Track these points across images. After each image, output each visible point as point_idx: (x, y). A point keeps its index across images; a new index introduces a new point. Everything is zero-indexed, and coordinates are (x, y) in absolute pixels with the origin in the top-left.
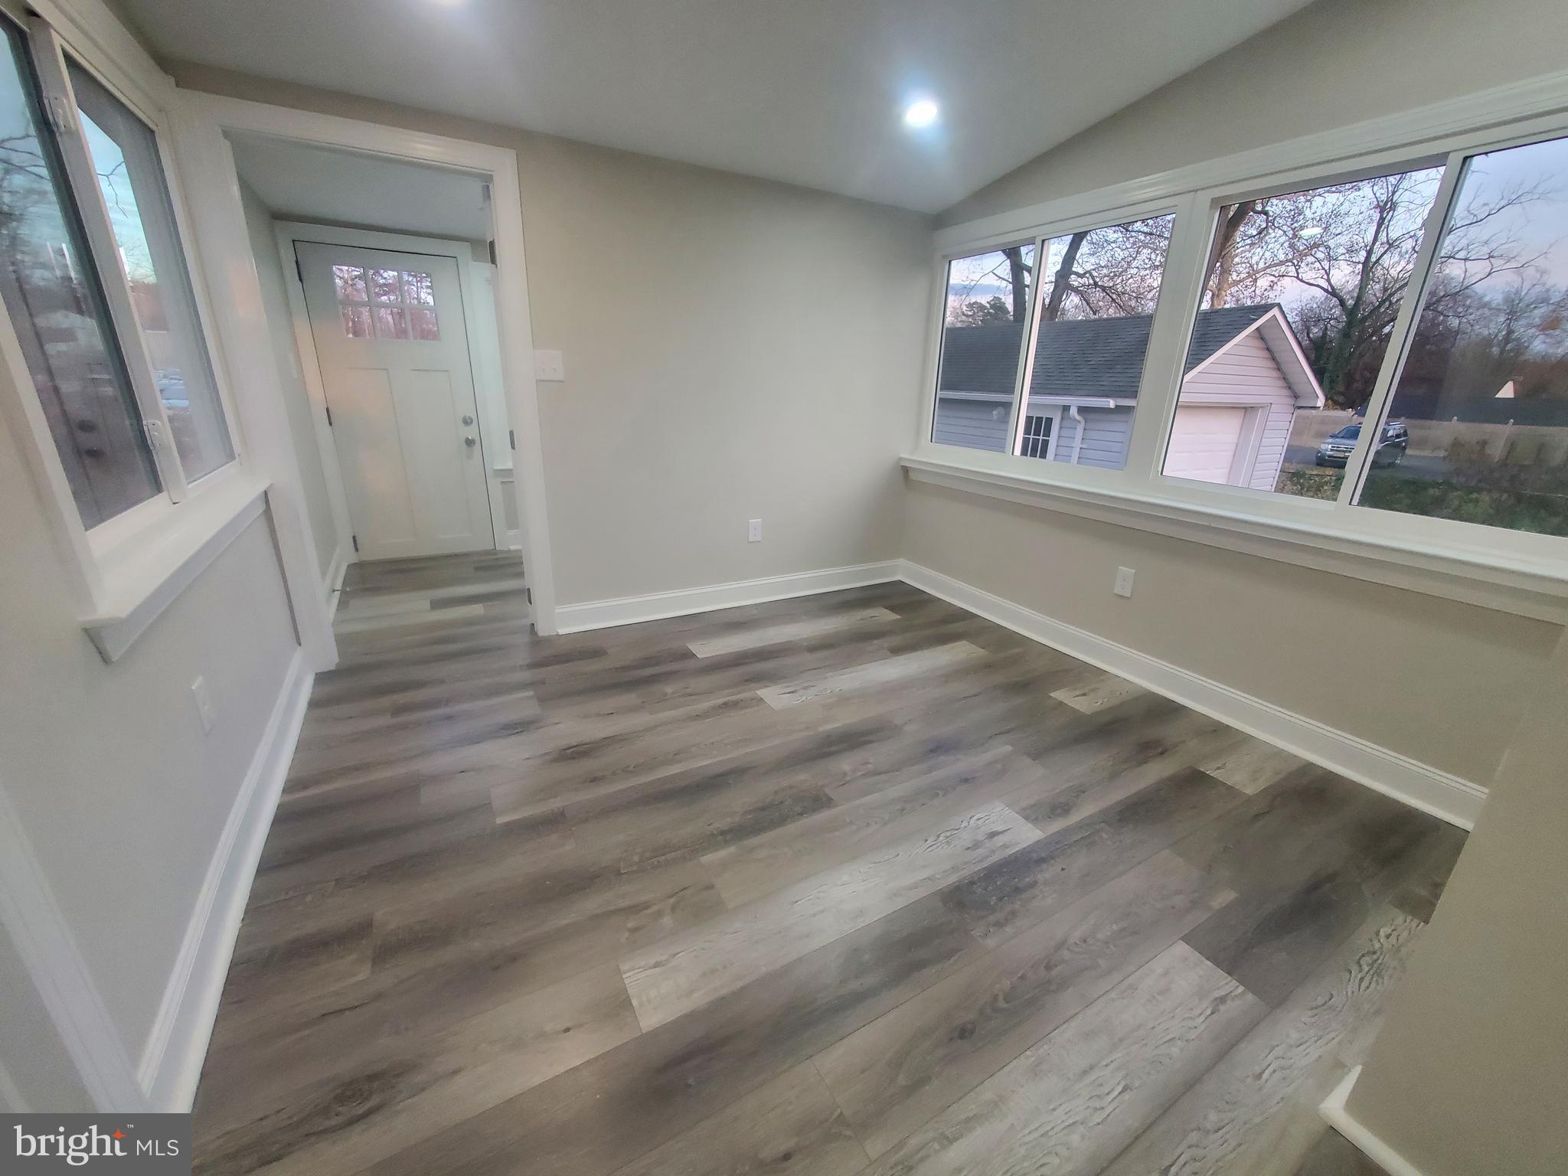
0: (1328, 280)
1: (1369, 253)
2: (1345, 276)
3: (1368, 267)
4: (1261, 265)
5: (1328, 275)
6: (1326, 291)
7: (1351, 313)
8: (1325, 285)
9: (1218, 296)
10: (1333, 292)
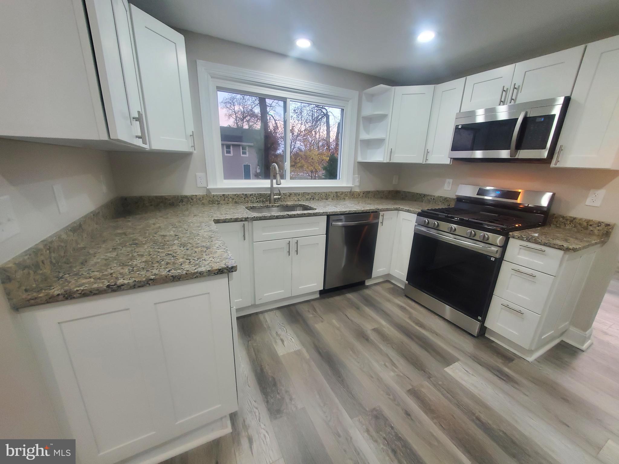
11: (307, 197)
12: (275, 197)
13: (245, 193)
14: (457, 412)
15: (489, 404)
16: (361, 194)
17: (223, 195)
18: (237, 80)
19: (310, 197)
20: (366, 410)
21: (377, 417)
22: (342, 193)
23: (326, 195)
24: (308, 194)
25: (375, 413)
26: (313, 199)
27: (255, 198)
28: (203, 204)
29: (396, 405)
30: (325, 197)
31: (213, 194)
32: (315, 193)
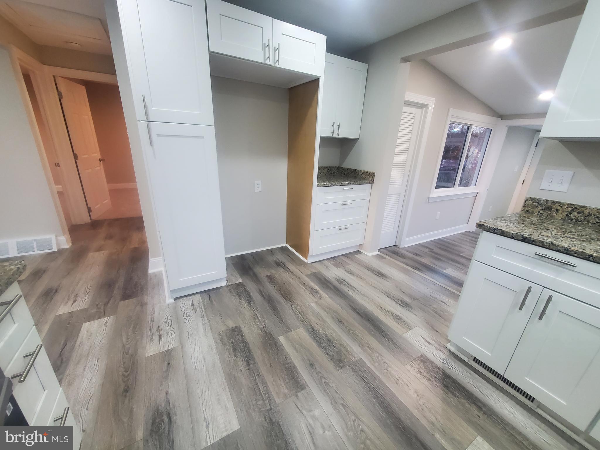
14: (263, 370)
15: (224, 380)
20: (349, 366)
21: (340, 361)
25: (341, 364)
29: (321, 373)
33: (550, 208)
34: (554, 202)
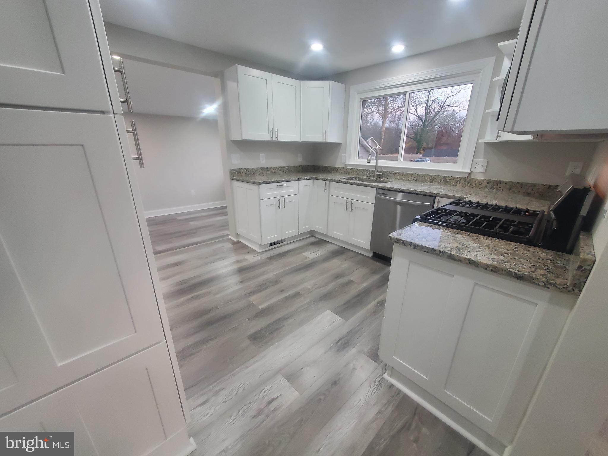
0: (417, 113)
1: (427, 105)
2: (421, 111)
3: (427, 109)
4: (397, 107)
5: (416, 111)
6: (416, 116)
7: (424, 123)
8: (416, 114)
9: (384, 118)
10: (419, 117)
11: (410, 177)
12: (377, 173)
13: (363, 169)
16: (485, 183)
17: (352, 169)
18: (376, 89)
19: (412, 178)
22: (453, 178)
23: (432, 178)
24: (412, 175)
26: (416, 181)
27: (369, 173)
28: (342, 173)
30: (430, 180)
31: (347, 167)
32: (419, 175)
33: (239, 172)
34: (240, 169)
